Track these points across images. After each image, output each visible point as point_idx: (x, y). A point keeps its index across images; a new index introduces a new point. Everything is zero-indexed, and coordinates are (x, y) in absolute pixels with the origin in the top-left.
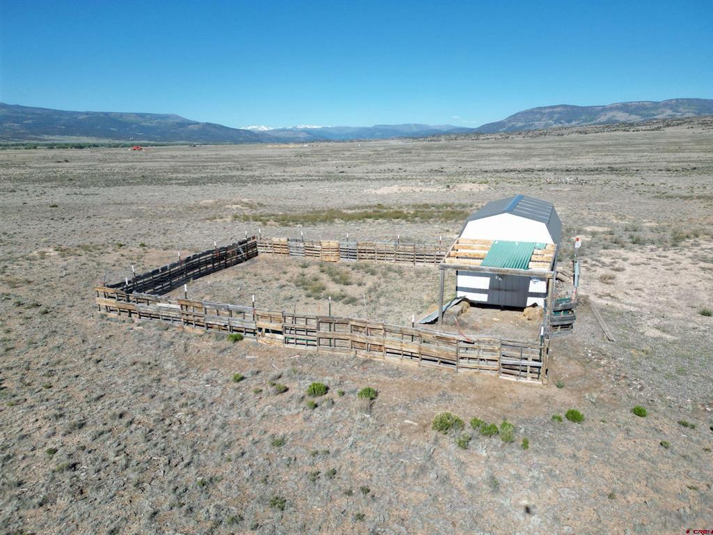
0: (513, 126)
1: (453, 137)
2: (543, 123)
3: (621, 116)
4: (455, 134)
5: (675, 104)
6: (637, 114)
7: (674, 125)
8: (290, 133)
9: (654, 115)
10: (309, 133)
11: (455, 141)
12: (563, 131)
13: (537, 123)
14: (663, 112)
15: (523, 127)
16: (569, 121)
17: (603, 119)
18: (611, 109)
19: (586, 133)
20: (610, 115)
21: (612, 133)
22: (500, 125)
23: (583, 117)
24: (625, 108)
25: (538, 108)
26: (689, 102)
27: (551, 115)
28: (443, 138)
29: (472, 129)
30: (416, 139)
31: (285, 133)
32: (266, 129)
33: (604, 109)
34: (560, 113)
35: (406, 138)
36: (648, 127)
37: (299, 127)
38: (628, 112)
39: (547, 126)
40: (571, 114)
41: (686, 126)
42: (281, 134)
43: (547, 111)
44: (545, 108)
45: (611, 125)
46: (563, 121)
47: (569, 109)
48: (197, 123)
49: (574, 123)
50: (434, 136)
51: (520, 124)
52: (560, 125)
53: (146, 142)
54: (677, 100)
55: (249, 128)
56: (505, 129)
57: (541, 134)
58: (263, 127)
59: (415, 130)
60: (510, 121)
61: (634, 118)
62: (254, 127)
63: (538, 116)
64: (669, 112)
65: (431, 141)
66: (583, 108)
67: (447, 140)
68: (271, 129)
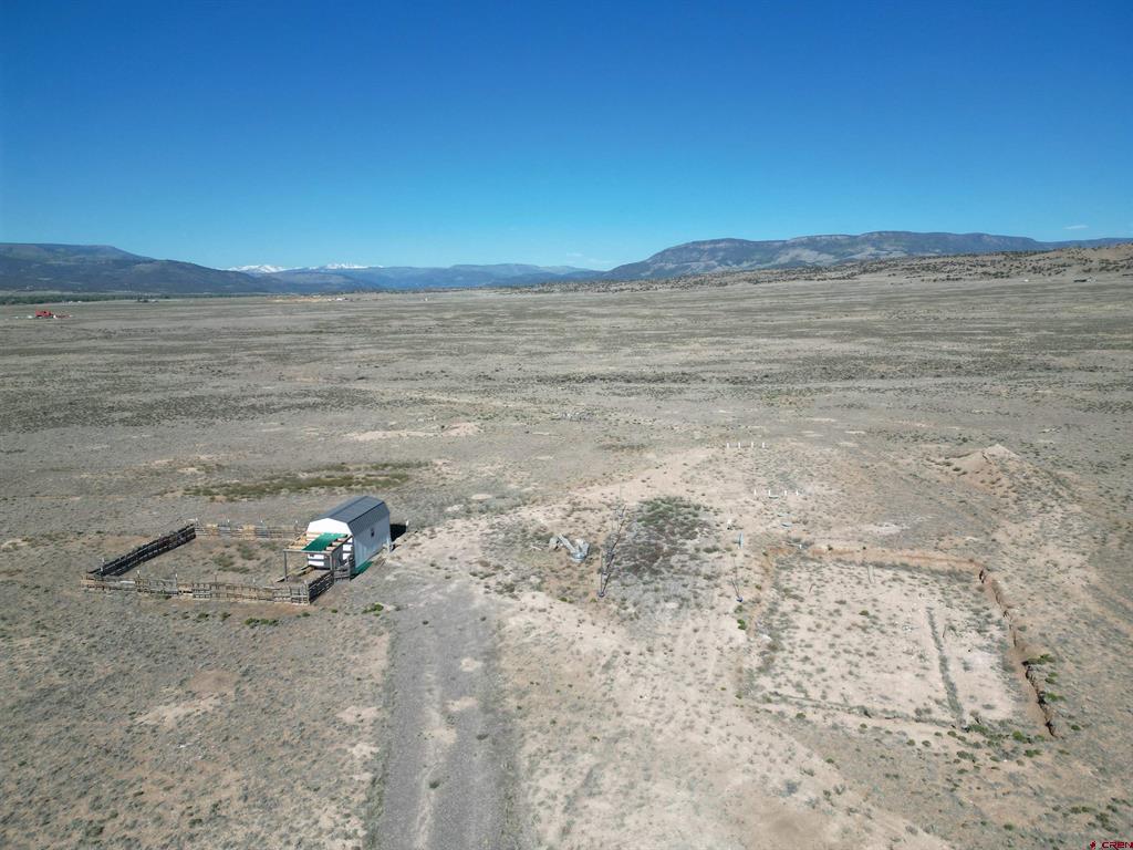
0: (661, 268)
1: (571, 286)
2: (703, 264)
3: (808, 256)
4: (575, 280)
5: (879, 239)
6: (830, 254)
7: (872, 271)
8: (314, 276)
9: (852, 254)
10: (347, 277)
11: (574, 294)
12: (727, 279)
13: (694, 265)
14: (862, 251)
15: (672, 271)
16: (739, 262)
17: (783, 259)
18: (794, 245)
19: (757, 282)
20: (792, 253)
21: (791, 283)
22: (643, 266)
23: (757, 257)
24: (812, 243)
25: (694, 243)
26: (897, 237)
27: (712, 253)
28: (556, 288)
29: (603, 273)
30: (517, 288)
31: (307, 276)
32: (273, 270)
33: (785, 246)
34: (725, 250)
35: (501, 288)
36: (839, 274)
37: (330, 266)
38: (816, 250)
39: (708, 268)
40: (740, 251)
41: (885, 273)
42: (300, 279)
43: (707, 247)
44: (704, 243)
45: (795, 269)
46: (730, 262)
47: (737, 245)
48: (152, 261)
49: (745, 265)
50: (543, 285)
51: (671, 266)
52: (727, 268)
53: (58, 293)
54: (880, 233)
55: (245, 268)
56: (648, 273)
57: (696, 283)
58: (268, 267)
59: (518, 273)
60: (655, 262)
61: (826, 259)
62: (253, 267)
63: (695, 254)
64: (872, 250)
65: (540, 291)
66: (757, 244)
67: (563, 291)
68: (281, 269)
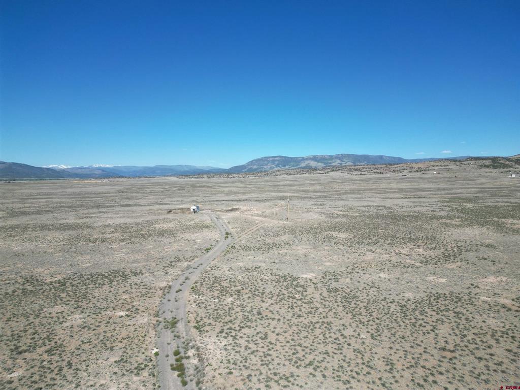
0: (251, 168)
1: (212, 175)
2: (269, 167)
3: (313, 164)
4: (213, 173)
5: (341, 157)
6: (322, 163)
7: (336, 171)
8: (87, 170)
9: (331, 163)
10: (103, 171)
11: (213, 179)
12: (278, 173)
13: (265, 167)
14: (335, 162)
15: (256, 169)
16: (284, 166)
17: (303, 165)
18: (307, 159)
19: (290, 175)
20: (307, 162)
21: (303, 175)
22: (243, 167)
23: (292, 164)
24: (314, 158)
25: (265, 157)
26: (349, 156)
27: (273, 162)
28: (205, 176)
29: (226, 170)
30: (187, 176)
31: (83, 170)
32: (65, 167)
33: (303, 159)
34: (278, 161)
35: (180, 176)
36: (323, 172)
37: (94, 166)
38: (316, 161)
39: (271, 168)
40: (285, 161)
41: (340, 171)
42: (79, 171)
43: (271, 159)
44: (270, 157)
45: (305, 169)
46: (280, 166)
47: (283, 158)
49: (287, 167)
50: (199, 174)
51: (255, 167)
52: (279, 168)
54: (342, 154)
55: (50, 166)
56: (246, 170)
57: (265, 175)
58: (62, 166)
59: (186, 169)
60: (249, 165)
61: (320, 165)
62: (55, 166)
63: (265, 162)
64: (339, 161)
65: (198, 178)
66: (291, 158)
67: (208, 177)
68: (70, 167)
